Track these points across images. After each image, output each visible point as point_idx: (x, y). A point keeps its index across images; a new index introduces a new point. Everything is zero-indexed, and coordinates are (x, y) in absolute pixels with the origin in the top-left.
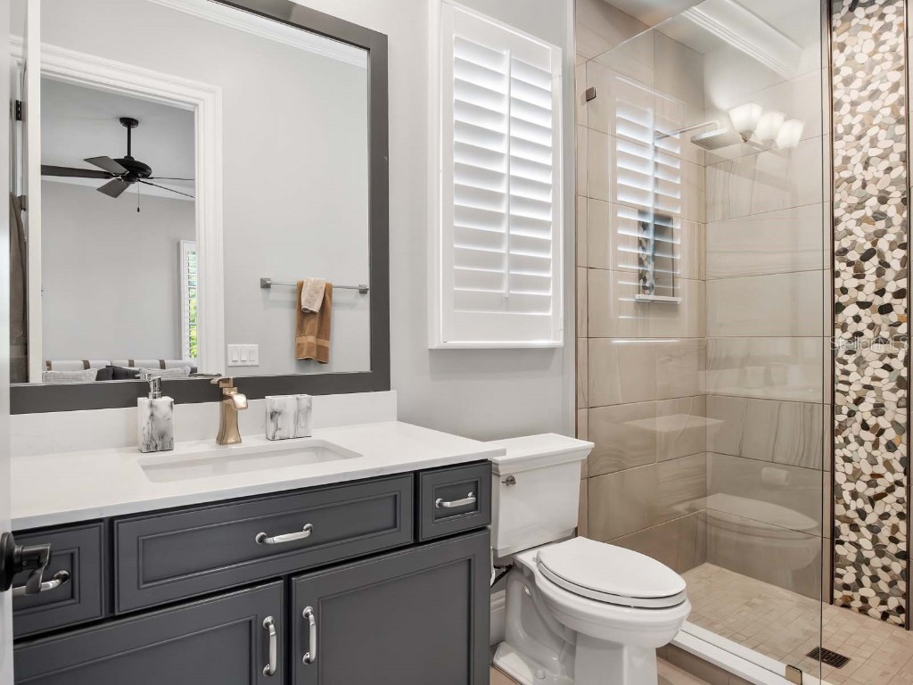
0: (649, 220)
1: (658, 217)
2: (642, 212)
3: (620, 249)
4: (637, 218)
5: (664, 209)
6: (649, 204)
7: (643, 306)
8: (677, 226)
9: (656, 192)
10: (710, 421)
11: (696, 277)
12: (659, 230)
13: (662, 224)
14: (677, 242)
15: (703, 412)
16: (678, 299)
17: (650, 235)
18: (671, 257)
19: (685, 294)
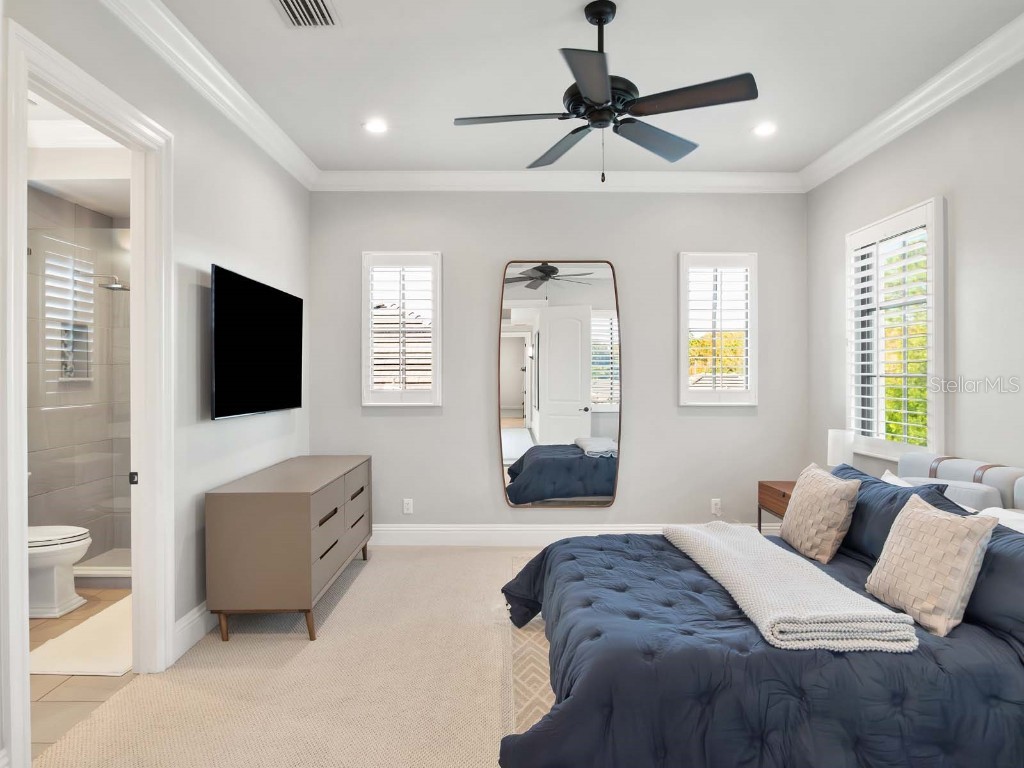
0: (70, 329)
1: (76, 326)
2: (64, 324)
3: (47, 348)
4: (60, 328)
5: (80, 320)
6: (69, 318)
7: (63, 385)
8: (91, 331)
9: (76, 310)
10: (115, 455)
11: (105, 362)
12: (76, 334)
13: (79, 330)
14: (91, 341)
15: (111, 450)
16: (92, 379)
17: (71, 338)
18: (85, 351)
19: (96, 374)
